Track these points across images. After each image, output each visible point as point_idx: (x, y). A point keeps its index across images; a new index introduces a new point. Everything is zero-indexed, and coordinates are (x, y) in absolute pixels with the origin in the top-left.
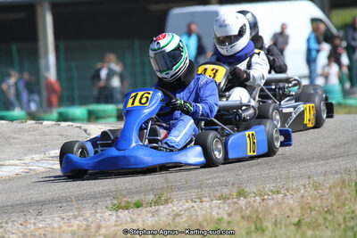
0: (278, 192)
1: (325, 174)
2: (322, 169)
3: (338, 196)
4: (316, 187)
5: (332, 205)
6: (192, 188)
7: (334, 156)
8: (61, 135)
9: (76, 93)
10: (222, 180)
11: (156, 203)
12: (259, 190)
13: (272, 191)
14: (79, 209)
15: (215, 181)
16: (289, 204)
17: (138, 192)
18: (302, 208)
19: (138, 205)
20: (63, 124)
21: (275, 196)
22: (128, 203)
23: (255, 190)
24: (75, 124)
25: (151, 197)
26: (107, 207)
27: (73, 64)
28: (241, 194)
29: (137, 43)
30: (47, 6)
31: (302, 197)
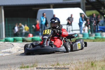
0: (69, 64)
1: (83, 59)
2: (82, 58)
3: (86, 66)
4: (80, 63)
5: (84, 68)
6: (43, 62)
7: (85, 54)
8: (5, 46)
9: (10, 33)
10: (52, 60)
11: (33, 67)
12: (63, 63)
13: (67, 64)
14: (10, 68)
15: (50, 60)
16: (72, 68)
17: (28, 63)
18: (76, 69)
19: (28, 67)
20: (6, 42)
21: (68, 65)
22: (25, 66)
23: (62, 64)
24: (10, 43)
25: (32, 65)
26: (18, 68)
27: (10, 25)
28: (58, 64)
29: (28, 19)
30: (2, 7)
31: (76, 66)
